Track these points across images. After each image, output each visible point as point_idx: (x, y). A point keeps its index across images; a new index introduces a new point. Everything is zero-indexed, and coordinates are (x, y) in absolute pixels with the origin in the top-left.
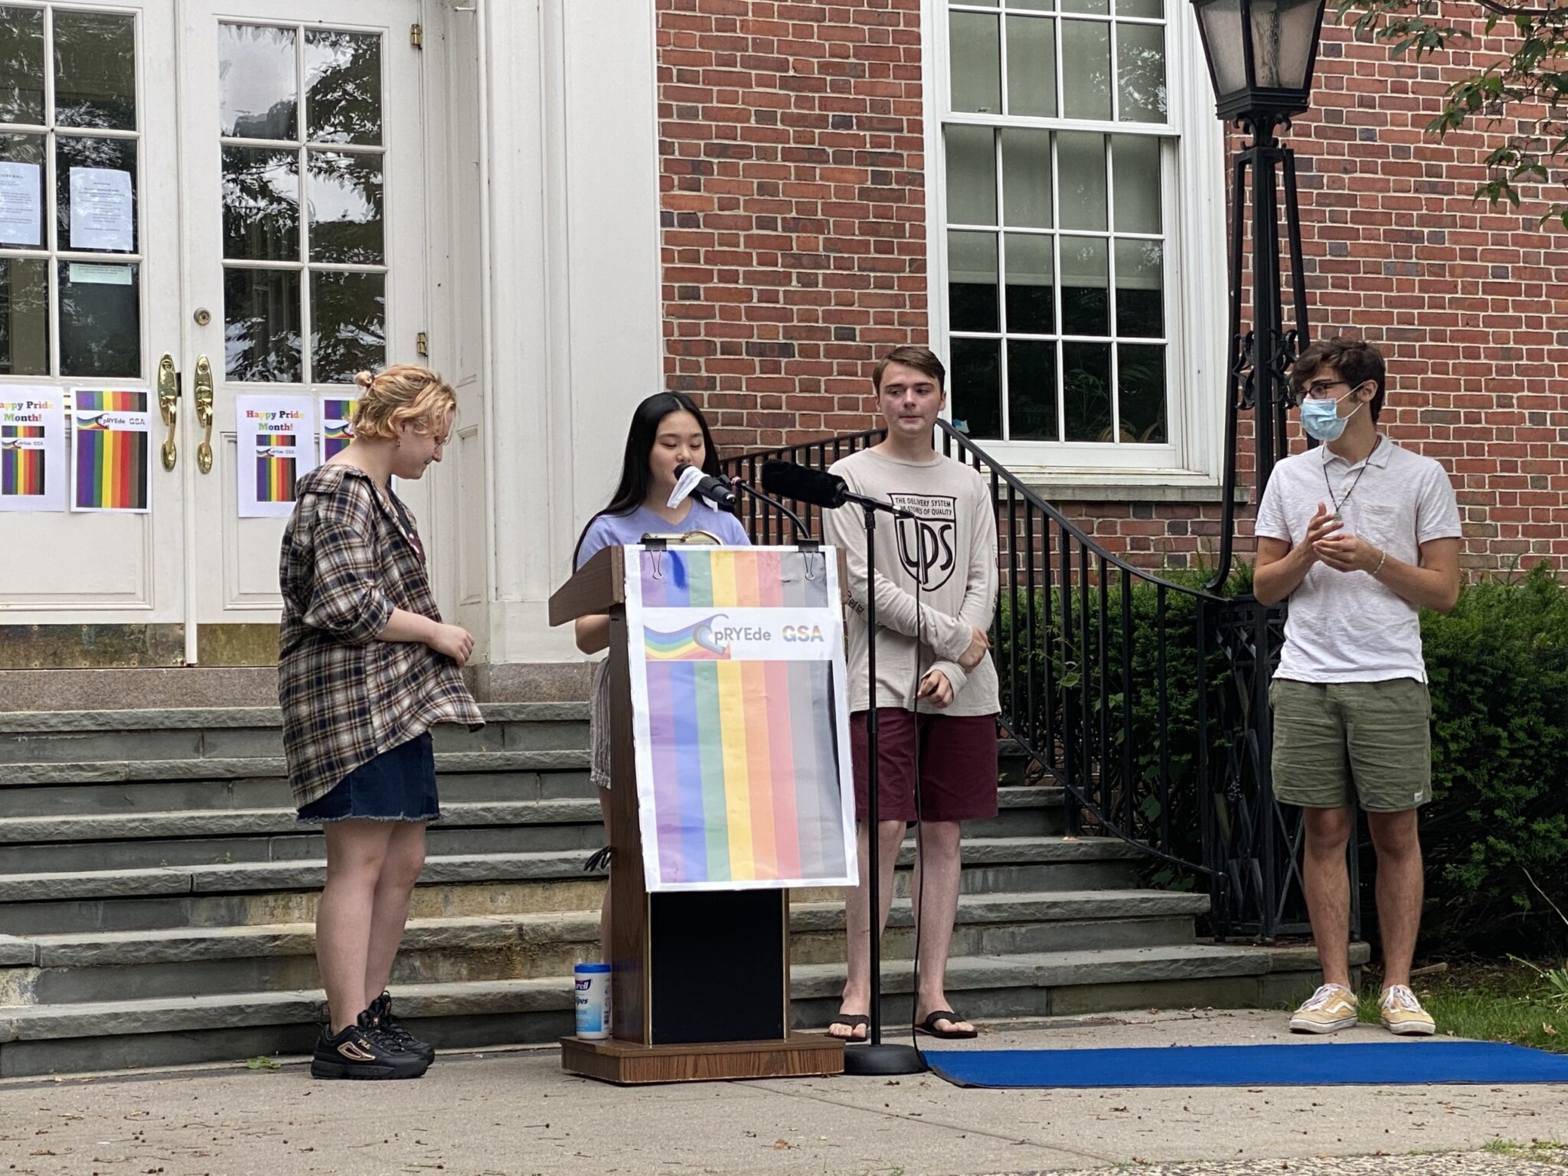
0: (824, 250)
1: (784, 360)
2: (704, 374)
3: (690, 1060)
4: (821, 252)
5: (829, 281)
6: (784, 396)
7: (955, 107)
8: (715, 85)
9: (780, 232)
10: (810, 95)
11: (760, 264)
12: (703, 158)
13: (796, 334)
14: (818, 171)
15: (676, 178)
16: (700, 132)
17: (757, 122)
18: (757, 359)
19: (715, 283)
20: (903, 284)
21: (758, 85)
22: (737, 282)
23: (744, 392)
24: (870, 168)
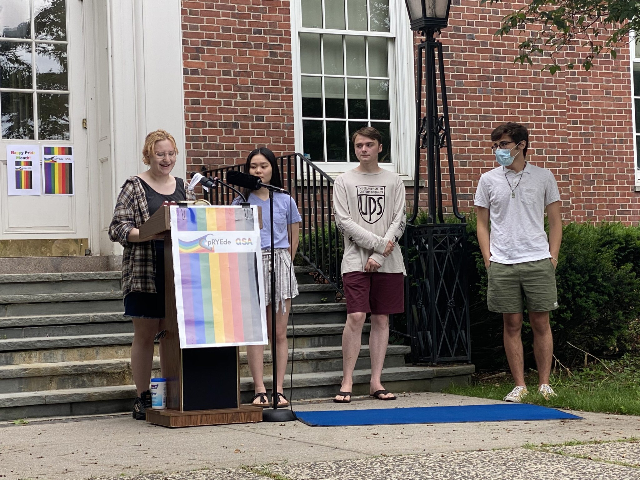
0: (251, 84)
1: (234, 130)
2: (202, 135)
3: (199, 417)
4: (250, 85)
5: (253, 97)
6: (235, 144)
7: (304, 25)
8: (205, 16)
9: (232, 77)
10: (244, 20)
11: (224, 90)
12: (200, 46)
13: (239, 119)
14: (248, 52)
15: (189, 54)
16: (199, 36)
17: (222, 31)
18: (223, 129)
19: (206, 98)
20: (283, 98)
21: (223, 16)
22: (215, 97)
23: (218, 143)
24: (269, 51)
